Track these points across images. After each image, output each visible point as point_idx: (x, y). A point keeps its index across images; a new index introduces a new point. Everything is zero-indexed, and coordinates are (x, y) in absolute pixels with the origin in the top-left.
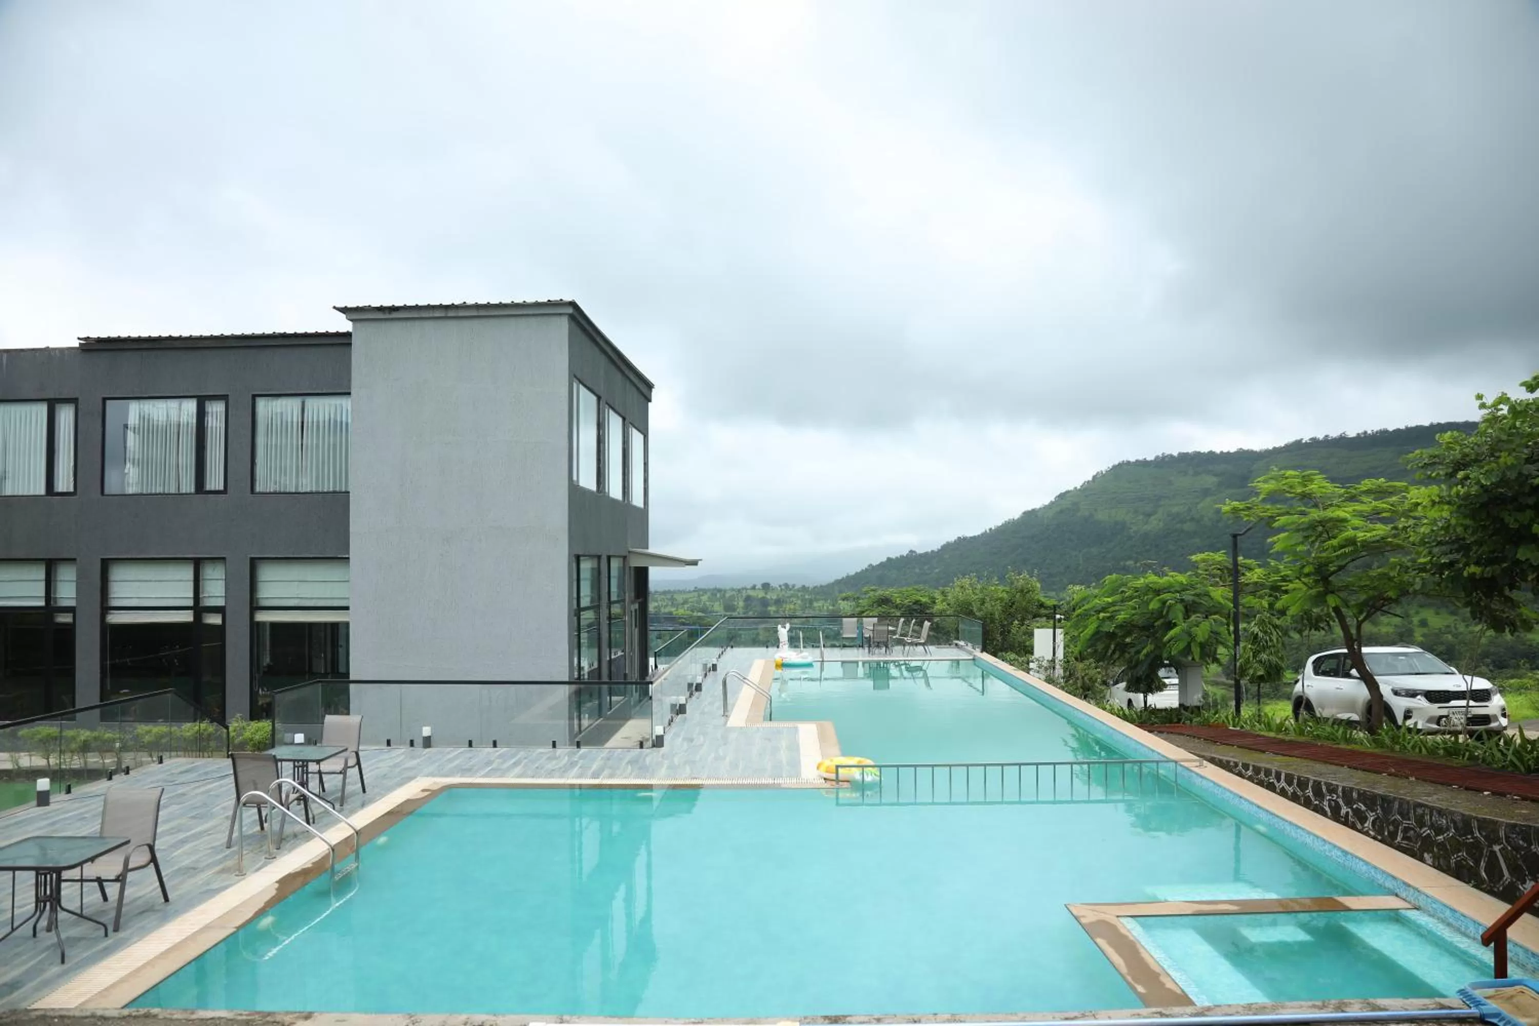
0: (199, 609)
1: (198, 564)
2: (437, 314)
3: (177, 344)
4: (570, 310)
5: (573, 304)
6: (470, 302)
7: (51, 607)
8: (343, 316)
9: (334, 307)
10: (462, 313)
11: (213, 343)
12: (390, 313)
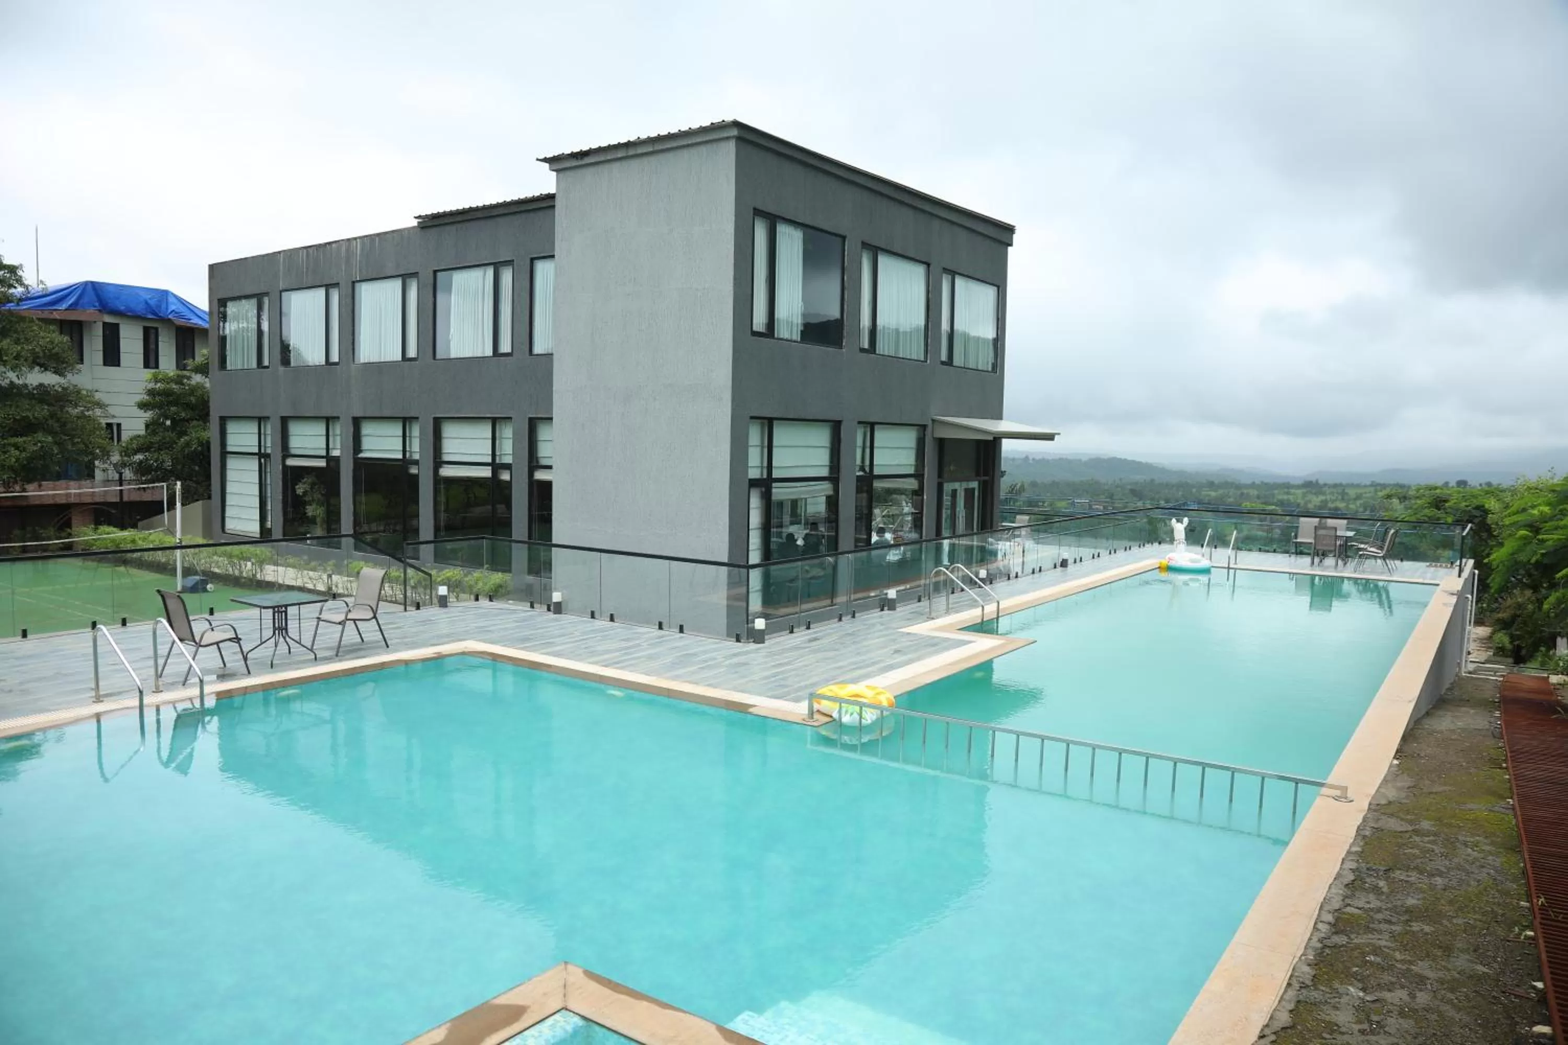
0: (496, 467)
1: (494, 421)
2: (620, 154)
3: (479, 215)
4: (735, 132)
5: (736, 124)
6: (644, 136)
7: (406, 462)
8: (547, 165)
9: (538, 160)
10: (640, 150)
11: (501, 211)
12: (582, 159)
